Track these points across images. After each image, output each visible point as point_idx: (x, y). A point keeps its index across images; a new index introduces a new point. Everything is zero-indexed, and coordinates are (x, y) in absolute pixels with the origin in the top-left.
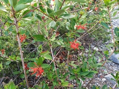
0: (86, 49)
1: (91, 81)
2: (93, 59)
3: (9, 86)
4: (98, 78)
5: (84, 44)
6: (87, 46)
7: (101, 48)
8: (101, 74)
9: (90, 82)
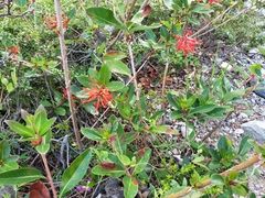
0: (204, 66)
1: (211, 133)
2: (223, 83)
3: (37, 120)
4: (227, 128)
5: (200, 54)
6: (206, 59)
7: (238, 64)
8: (233, 120)
9: (209, 136)
